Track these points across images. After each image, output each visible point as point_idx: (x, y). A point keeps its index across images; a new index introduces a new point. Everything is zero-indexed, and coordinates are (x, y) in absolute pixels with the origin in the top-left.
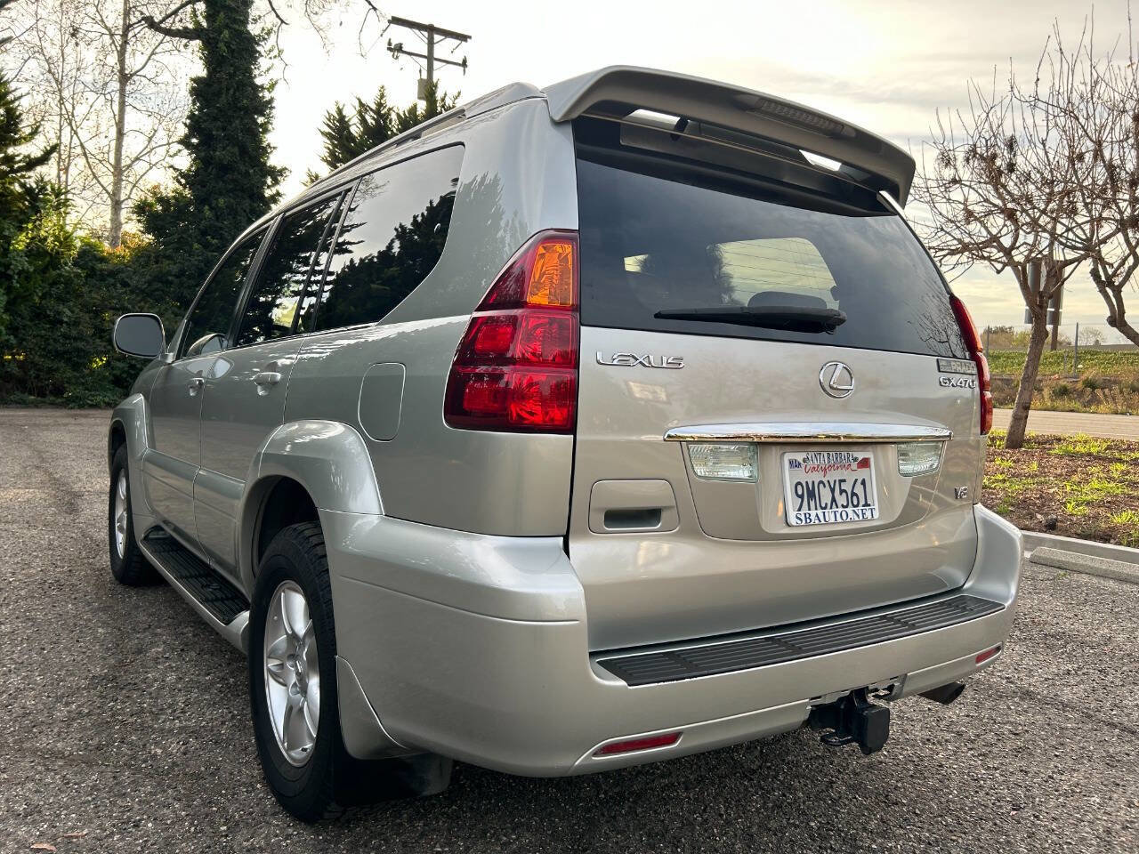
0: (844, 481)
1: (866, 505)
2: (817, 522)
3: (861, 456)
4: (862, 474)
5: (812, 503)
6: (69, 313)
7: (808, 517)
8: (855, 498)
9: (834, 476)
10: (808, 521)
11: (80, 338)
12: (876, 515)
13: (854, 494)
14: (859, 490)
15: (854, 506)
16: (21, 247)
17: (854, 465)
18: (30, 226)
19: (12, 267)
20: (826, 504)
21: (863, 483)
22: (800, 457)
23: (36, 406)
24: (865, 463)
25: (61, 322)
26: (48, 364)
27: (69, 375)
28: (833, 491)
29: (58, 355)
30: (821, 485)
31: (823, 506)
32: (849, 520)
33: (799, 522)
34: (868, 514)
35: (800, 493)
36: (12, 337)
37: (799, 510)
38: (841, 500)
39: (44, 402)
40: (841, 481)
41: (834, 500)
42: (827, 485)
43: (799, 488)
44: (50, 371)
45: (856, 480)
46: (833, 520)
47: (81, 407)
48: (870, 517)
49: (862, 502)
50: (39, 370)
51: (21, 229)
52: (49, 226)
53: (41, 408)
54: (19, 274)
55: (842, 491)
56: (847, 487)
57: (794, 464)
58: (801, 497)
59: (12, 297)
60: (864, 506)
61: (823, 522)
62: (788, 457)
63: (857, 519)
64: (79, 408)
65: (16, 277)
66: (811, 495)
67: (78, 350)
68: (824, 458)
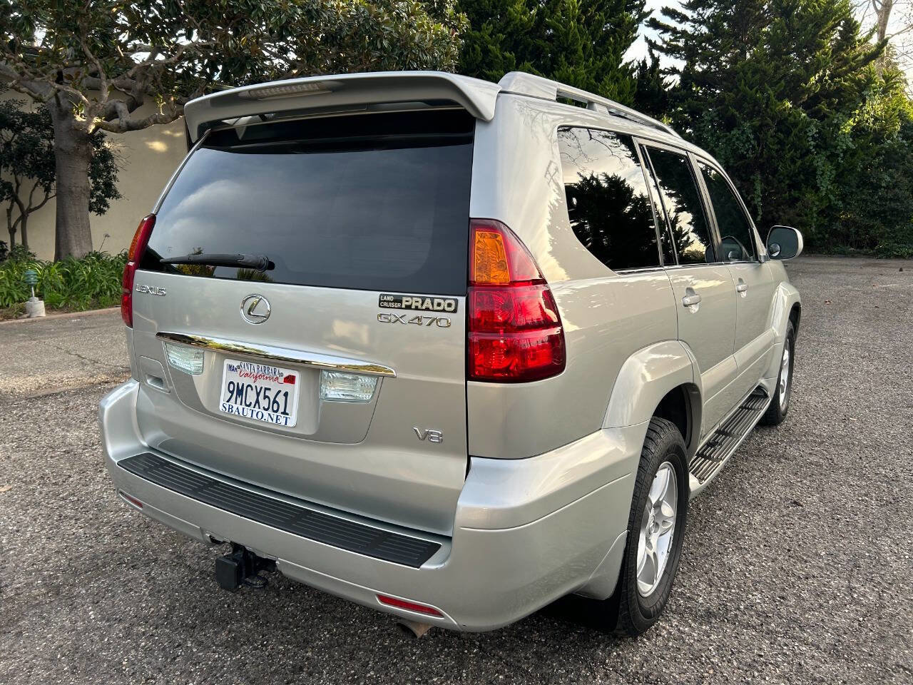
0: (269, 389)
1: (284, 413)
2: (237, 413)
3: (287, 373)
4: (287, 387)
5: (239, 400)
6: (888, 179)
7: (231, 408)
8: (275, 405)
9: (262, 383)
10: (230, 410)
11: (896, 199)
12: (292, 423)
13: (275, 401)
14: (281, 399)
15: (274, 411)
16: (848, 130)
17: (281, 380)
18: (857, 112)
19: (839, 147)
20: (251, 403)
21: (286, 394)
22: (235, 363)
23: (853, 255)
24: (290, 380)
25: (881, 187)
26: (867, 222)
27: (881, 230)
28: (258, 394)
29: (873, 215)
30: (249, 388)
31: (248, 403)
32: (263, 420)
33: (224, 409)
34: (282, 421)
35: (231, 389)
36: (840, 202)
37: (228, 401)
38: (264, 403)
39: (859, 253)
40: (266, 389)
41: (257, 401)
42: (254, 388)
43: (232, 386)
44: (867, 228)
45: (279, 391)
46: (249, 416)
47: (888, 257)
48: (283, 424)
49: (282, 410)
50: (859, 227)
51: (850, 116)
52: (875, 107)
53: (855, 257)
54: (845, 152)
55: (265, 397)
56: (271, 395)
57: (231, 368)
58: (232, 392)
59: (840, 170)
60: (282, 413)
61: (241, 414)
62: (227, 362)
63: (271, 421)
64: (886, 258)
65: (842, 155)
66: (240, 392)
67: (893, 210)
68: (255, 368)
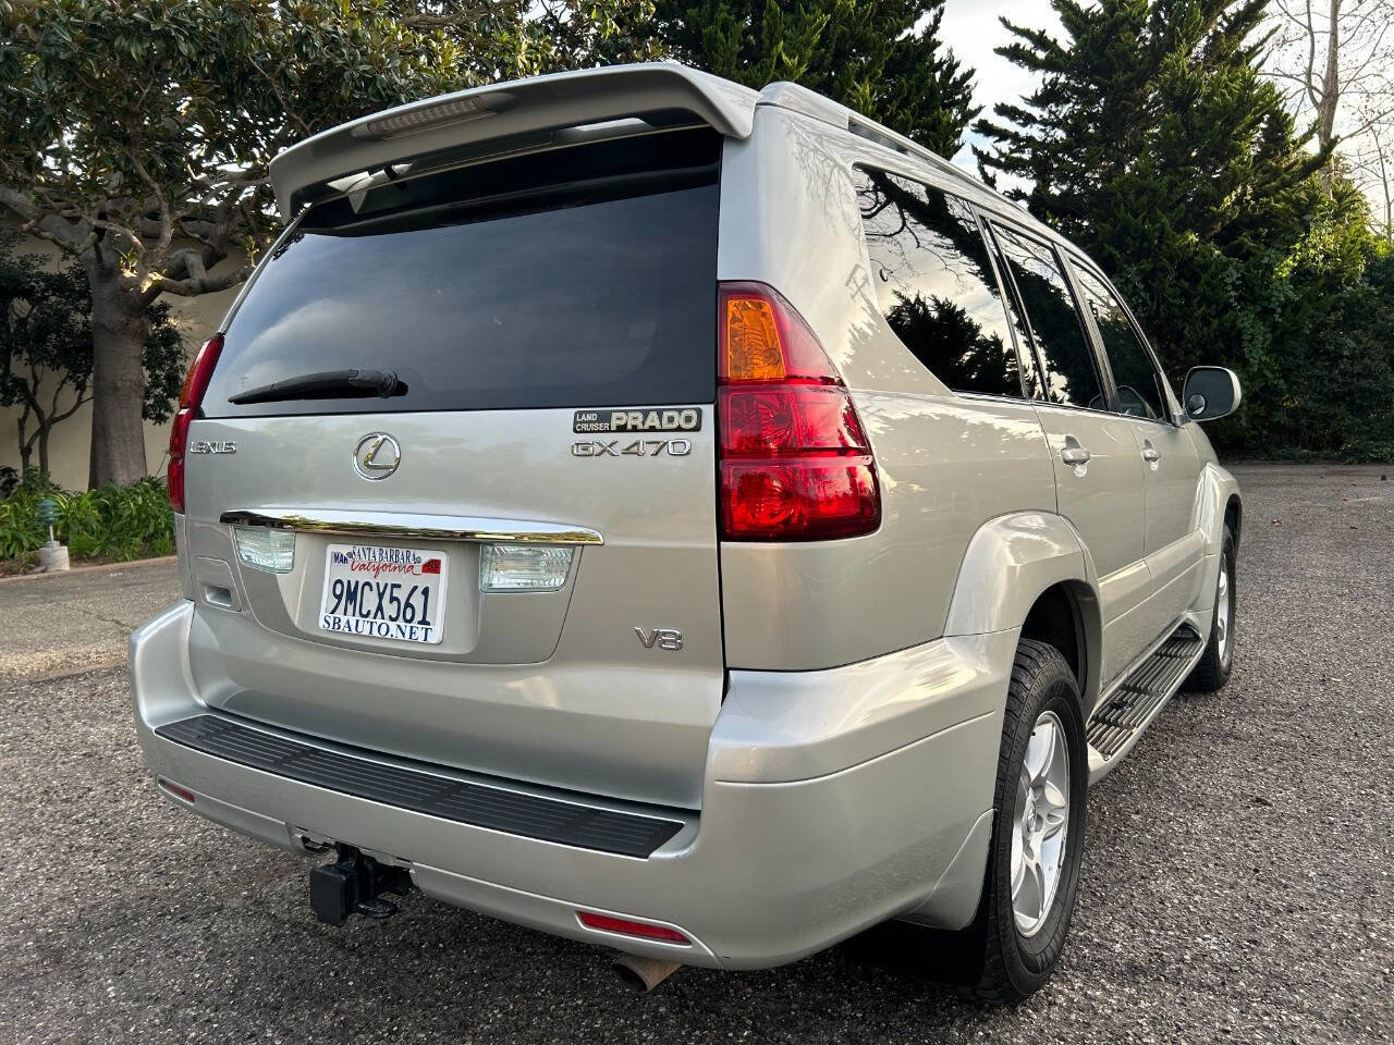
0: (399, 586)
1: (424, 622)
2: (347, 630)
3: (426, 556)
4: (426, 580)
5: (350, 608)
6: (1353, 344)
7: (337, 622)
8: (409, 610)
9: (387, 578)
10: (337, 626)
11: (1368, 374)
12: (434, 637)
13: (408, 605)
14: (418, 600)
15: (406, 621)
16: (1285, 273)
17: (418, 568)
18: (1298, 246)
19: (1274, 299)
20: (369, 611)
21: (426, 592)
22: (344, 550)
23: (1307, 461)
24: (433, 567)
25: (1342, 357)
26: (1323, 409)
27: (1348, 422)
28: (381, 596)
29: (1335, 399)
30: (366, 588)
31: (364, 612)
32: (389, 636)
33: (326, 625)
34: (420, 635)
35: (338, 593)
36: (1282, 381)
37: (332, 613)
38: (390, 609)
39: (1317, 457)
40: (394, 586)
41: (380, 608)
42: (375, 587)
43: (339, 586)
44: (1327, 418)
45: (416, 588)
46: (366, 632)
47: (1362, 462)
48: (421, 640)
49: (419, 617)
50: (1313, 418)
51: (1288, 253)
52: (1323, 239)
53: (1312, 463)
54: (1284, 306)
55: (393, 599)
56: (401, 594)
57: (339, 558)
58: (339, 597)
59: (1278, 333)
60: (419, 623)
61: (354, 631)
62: (332, 549)
63: (400, 637)
64: (1359, 463)
65: (1279, 310)
66: (352, 596)
67: (1364, 390)
68: (376, 553)
